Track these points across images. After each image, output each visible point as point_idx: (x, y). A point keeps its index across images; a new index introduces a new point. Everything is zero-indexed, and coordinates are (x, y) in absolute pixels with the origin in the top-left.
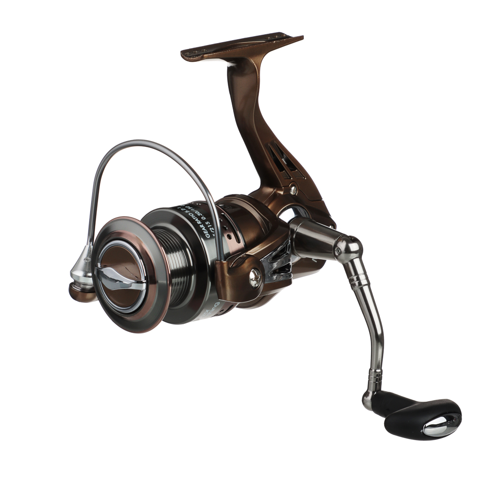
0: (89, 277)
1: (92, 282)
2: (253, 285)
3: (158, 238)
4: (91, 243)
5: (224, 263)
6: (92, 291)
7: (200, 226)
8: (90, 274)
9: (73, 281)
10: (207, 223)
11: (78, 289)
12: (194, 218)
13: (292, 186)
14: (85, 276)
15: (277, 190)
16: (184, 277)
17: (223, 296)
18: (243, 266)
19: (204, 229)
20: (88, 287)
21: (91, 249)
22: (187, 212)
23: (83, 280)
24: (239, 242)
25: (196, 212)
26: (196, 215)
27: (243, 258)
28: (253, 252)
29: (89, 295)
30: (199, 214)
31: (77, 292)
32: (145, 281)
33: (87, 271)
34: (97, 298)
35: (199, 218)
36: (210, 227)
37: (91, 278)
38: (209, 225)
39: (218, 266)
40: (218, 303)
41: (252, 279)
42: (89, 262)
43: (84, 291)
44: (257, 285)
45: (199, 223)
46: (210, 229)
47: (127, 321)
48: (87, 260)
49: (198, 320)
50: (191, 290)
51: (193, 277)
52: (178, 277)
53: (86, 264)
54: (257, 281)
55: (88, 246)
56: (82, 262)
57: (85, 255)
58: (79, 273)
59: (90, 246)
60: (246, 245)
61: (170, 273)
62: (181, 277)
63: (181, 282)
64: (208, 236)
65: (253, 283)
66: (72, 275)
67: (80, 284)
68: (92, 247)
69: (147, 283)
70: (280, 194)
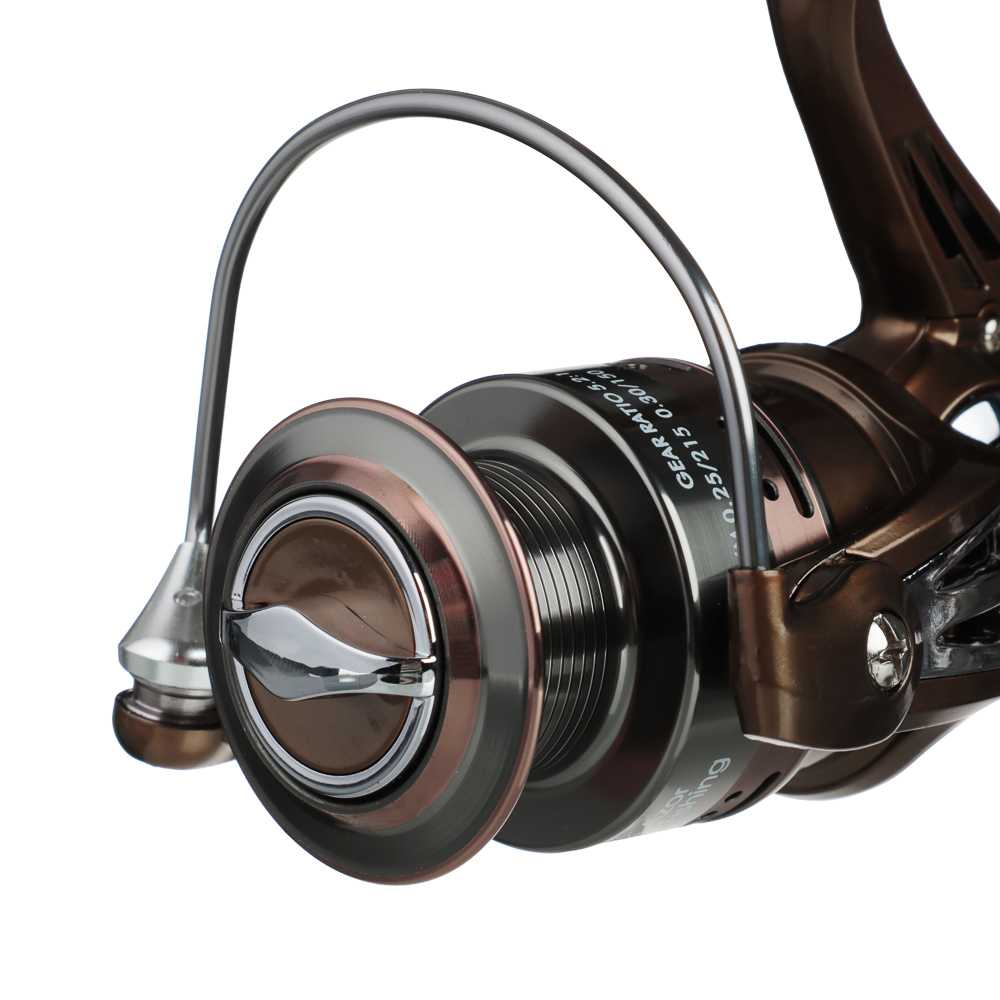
0: (195, 663)
1: (208, 685)
2: (880, 680)
3: (491, 489)
4: (204, 533)
5: (770, 579)
6: (206, 721)
7: (654, 440)
8: (200, 654)
9: (128, 684)
10: (679, 432)
11: (150, 714)
12: (627, 412)
13: (987, 319)
14: (180, 658)
15: (934, 328)
16: (589, 655)
17: (763, 722)
18: (840, 596)
19: (668, 453)
20: (191, 707)
21: (200, 555)
22: (595, 387)
23: (168, 676)
24: (806, 512)
25: (633, 390)
26: (634, 402)
27: (834, 566)
28: (872, 546)
29: (195, 739)
30: (645, 398)
31: (149, 727)
32: (433, 659)
33: (186, 639)
34: (226, 749)
35: (648, 412)
36: (693, 448)
37: (205, 670)
38: (687, 439)
39: (743, 593)
40: (726, 761)
41: (876, 657)
42: (195, 608)
43: (173, 721)
44: (895, 682)
45: (648, 428)
46: (694, 454)
47: (351, 833)
48: (185, 597)
49: (639, 831)
50: (613, 709)
51: (624, 653)
52: (567, 655)
53: (181, 613)
54: (896, 663)
55: (189, 547)
56: (168, 607)
57: (177, 583)
58: (156, 650)
59: (197, 545)
60: (833, 526)
61: (538, 629)
62: (578, 655)
63: (576, 677)
64: (687, 482)
65: (881, 671)
66: (124, 658)
67: (157, 692)
68: (205, 548)
69: (440, 670)
70: (944, 345)
